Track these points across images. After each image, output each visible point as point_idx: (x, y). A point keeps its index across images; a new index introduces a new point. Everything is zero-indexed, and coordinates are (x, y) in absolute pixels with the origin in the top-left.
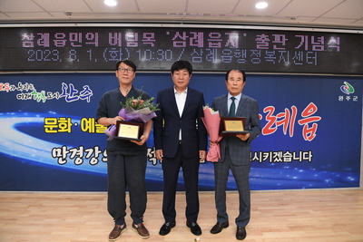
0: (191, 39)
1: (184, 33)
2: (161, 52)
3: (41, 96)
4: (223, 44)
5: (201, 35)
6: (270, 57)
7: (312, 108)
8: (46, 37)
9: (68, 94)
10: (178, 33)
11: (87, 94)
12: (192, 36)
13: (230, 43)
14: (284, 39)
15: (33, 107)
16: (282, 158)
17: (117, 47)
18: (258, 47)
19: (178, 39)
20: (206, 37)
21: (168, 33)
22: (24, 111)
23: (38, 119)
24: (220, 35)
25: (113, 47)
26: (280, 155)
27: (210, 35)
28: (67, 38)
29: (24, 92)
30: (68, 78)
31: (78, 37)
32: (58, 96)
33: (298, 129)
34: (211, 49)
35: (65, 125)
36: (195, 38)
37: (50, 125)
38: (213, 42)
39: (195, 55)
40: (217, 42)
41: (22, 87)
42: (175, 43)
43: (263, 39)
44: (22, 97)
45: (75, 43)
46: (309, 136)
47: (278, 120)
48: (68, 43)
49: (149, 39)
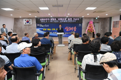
0: (60, 19)
2: (57, 21)
3: (43, 26)
6: (70, 21)
7: (75, 27)
8: (43, 19)
9: (46, 26)
11: (48, 26)
15: (42, 27)
22: (40, 28)
23: (42, 29)
25: (51, 20)
30: (46, 24)
31: (47, 19)
32: (45, 26)
33: (74, 30)
35: (46, 29)
37: (44, 29)
41: (40, 25)
43: (69, 19)
46: (75, 31)
47: (71, 29)
49: (55, 19)
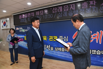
0: (58, 9)
1: (56, 8)
2: (49, 15)
3: (23, 31)
4: (69, 9)
5: (61, 7)
6: (89, 11)
10: (54, 8)
12: (58, 8)
13: (72, 8)
14: (95, 2)
16: (96, 53)
17: (38, 15)
18: (83, 8)
19: (54, 10)
20: (63, 8)
21: (51, 9)
22: (21, 34)
23: (23, 36)
24: (68, 6)
25: (37, 16)
26: (95, 51)
27: (64, 7)
28: (27, 15)
29: (21, 30)
31: (30, 14)
32: (27, 30)
34: (65, 12)
36: (59, 9)
38: (65, 9)
39: (60, 15)
40: (67, 9)
41: (20, 28)
42: (53, 12)
43: (85, 4)
44: (20, 31)
45: (29, 16)
47: (94, 36)
48: (28, 16)
49: (46, 12)
